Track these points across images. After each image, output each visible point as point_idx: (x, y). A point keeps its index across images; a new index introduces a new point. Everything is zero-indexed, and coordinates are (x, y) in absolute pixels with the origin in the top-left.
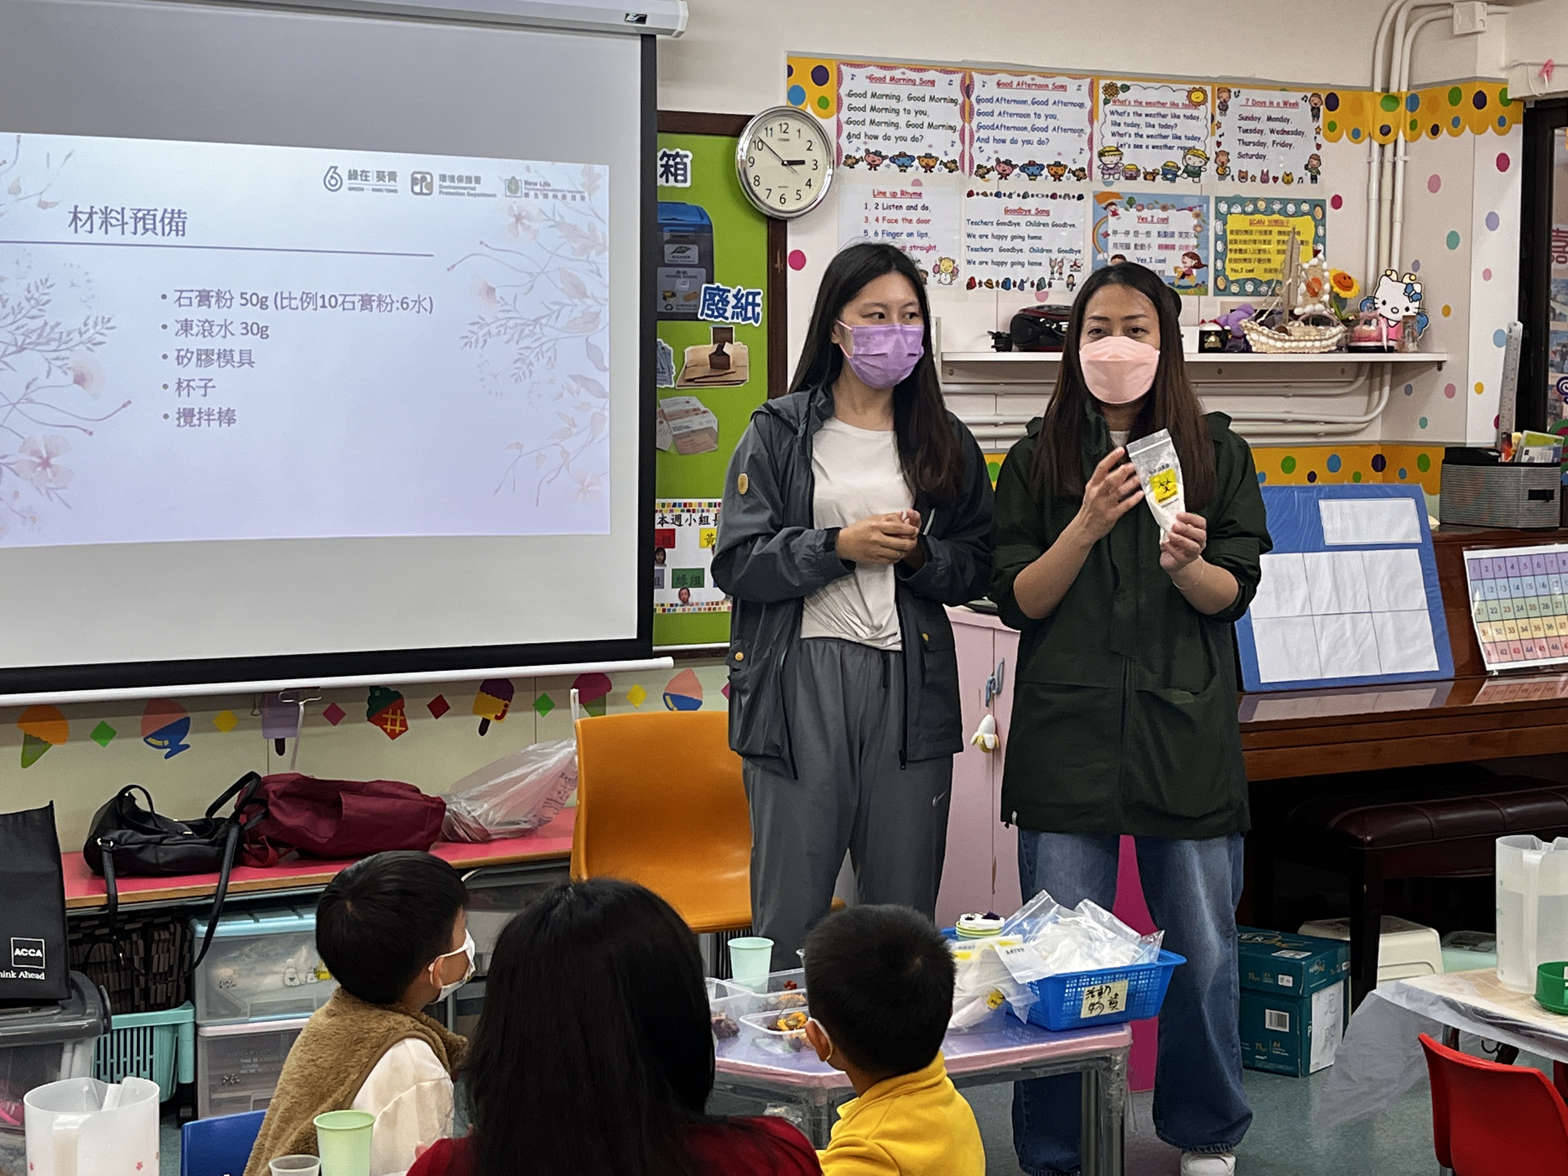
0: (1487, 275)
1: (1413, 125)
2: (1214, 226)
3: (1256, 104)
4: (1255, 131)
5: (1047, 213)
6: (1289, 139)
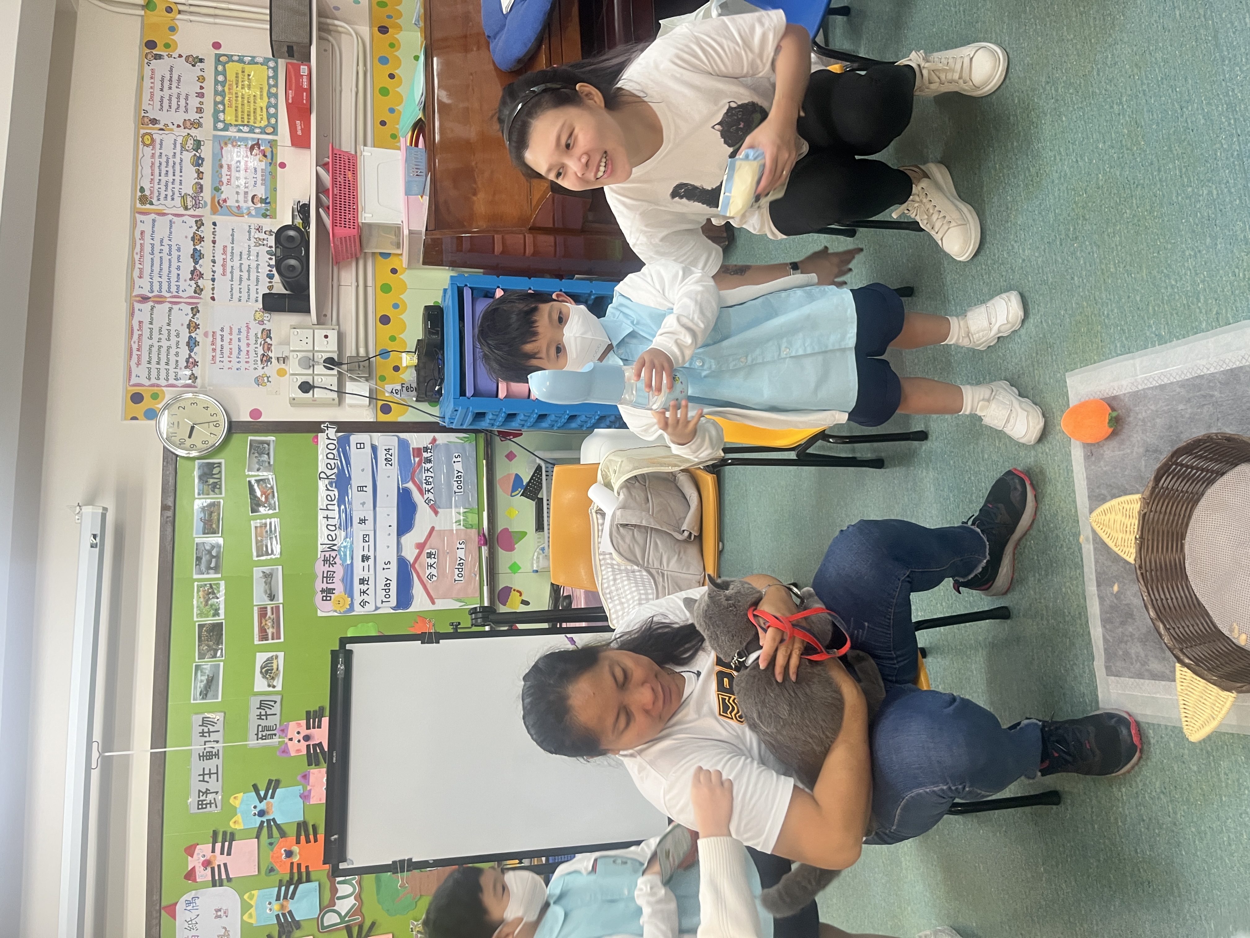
2: (232, 133)
3: (152, 99)
4: (170, 100)
5: (225, 247)
6: (175, 77)
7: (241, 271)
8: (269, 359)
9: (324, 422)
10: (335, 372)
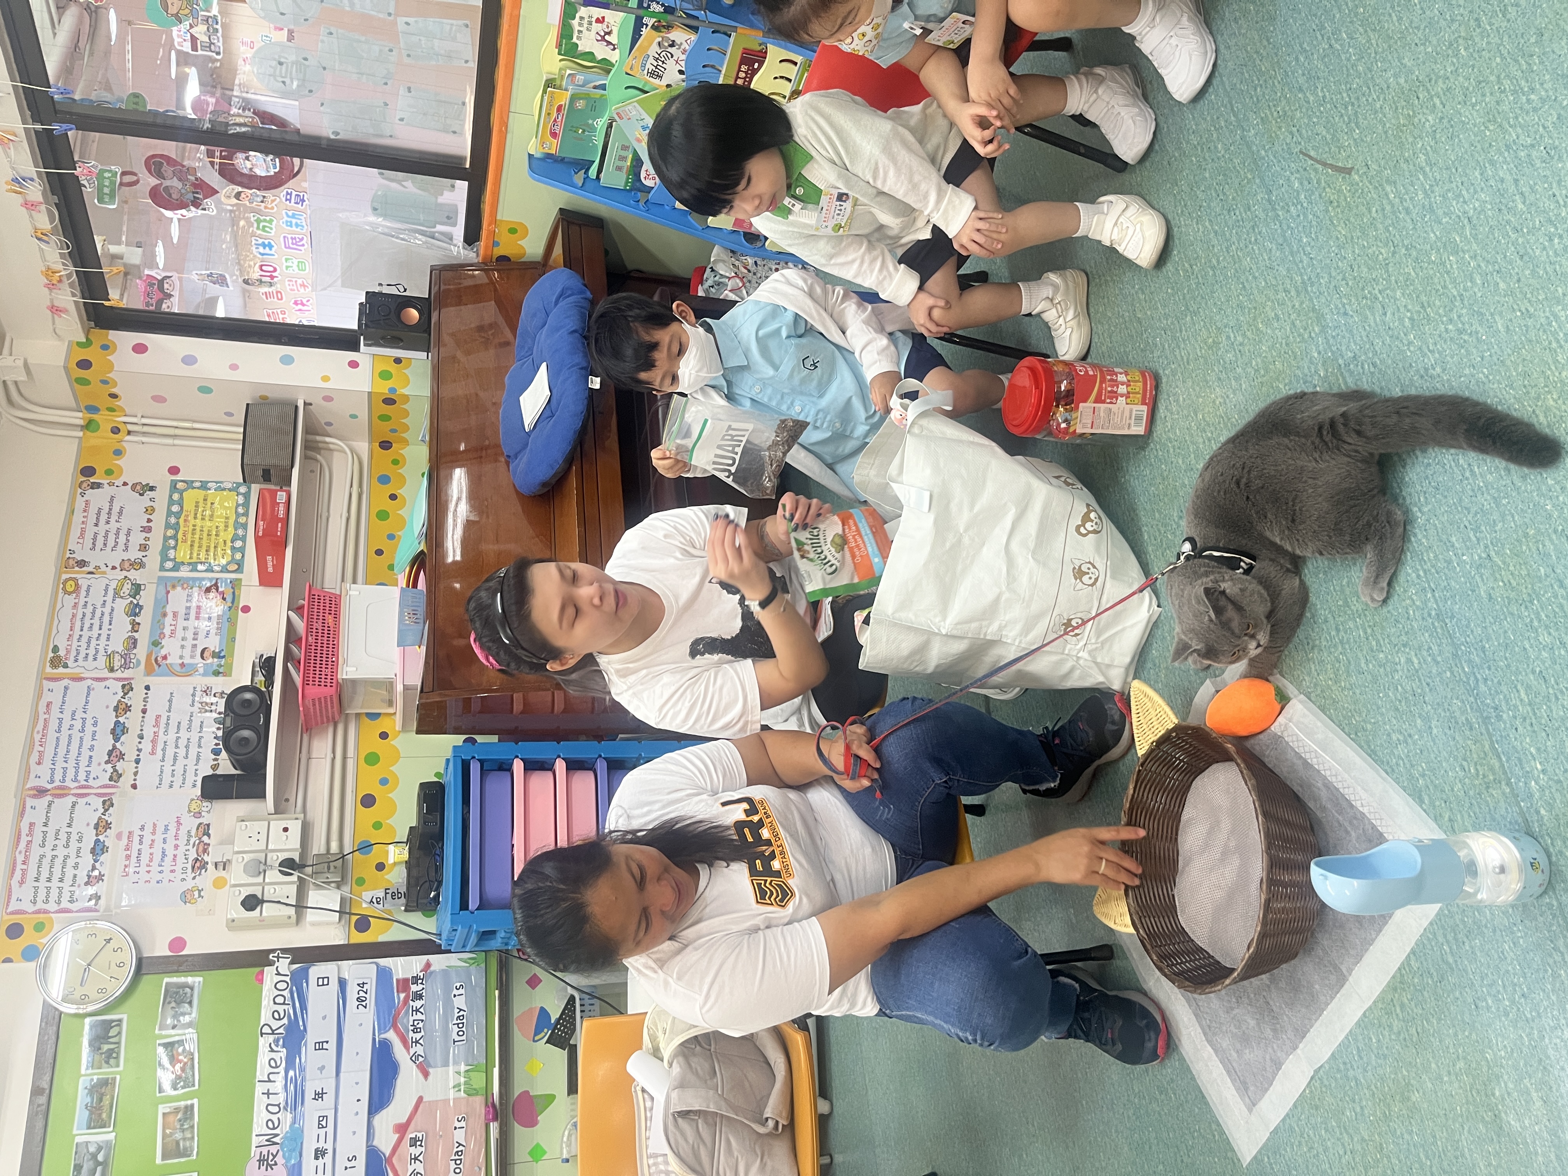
0: (234, 367)
1: (110, 410)
2: (184, 573)
3: (82, 536)
4: (106, 537)
5: (158, 717)
6: (116, 509)
7: (177, 747)
8: (204, 866)
9: (274, 951)
10: (294, 878)
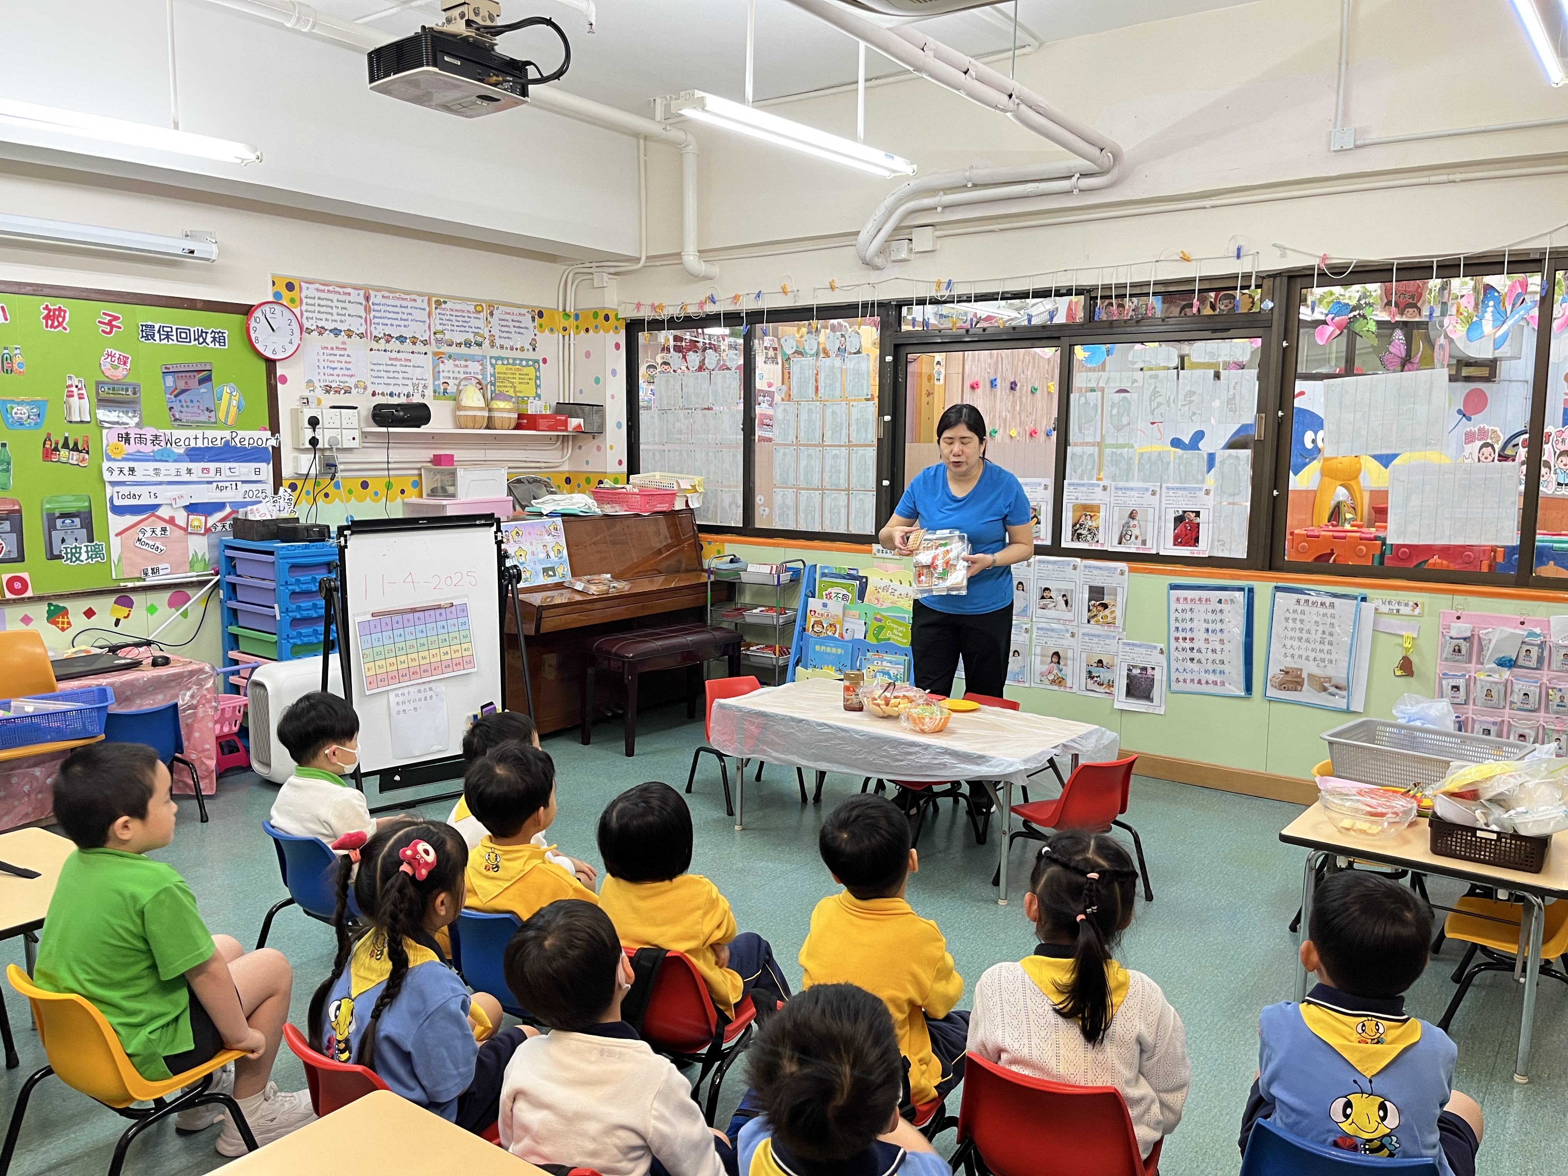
0: (613, 397)
1: (577, 327)
3: (506, 313)
6: (522, 331)
7: (393, 372)
8: (328, 392)
